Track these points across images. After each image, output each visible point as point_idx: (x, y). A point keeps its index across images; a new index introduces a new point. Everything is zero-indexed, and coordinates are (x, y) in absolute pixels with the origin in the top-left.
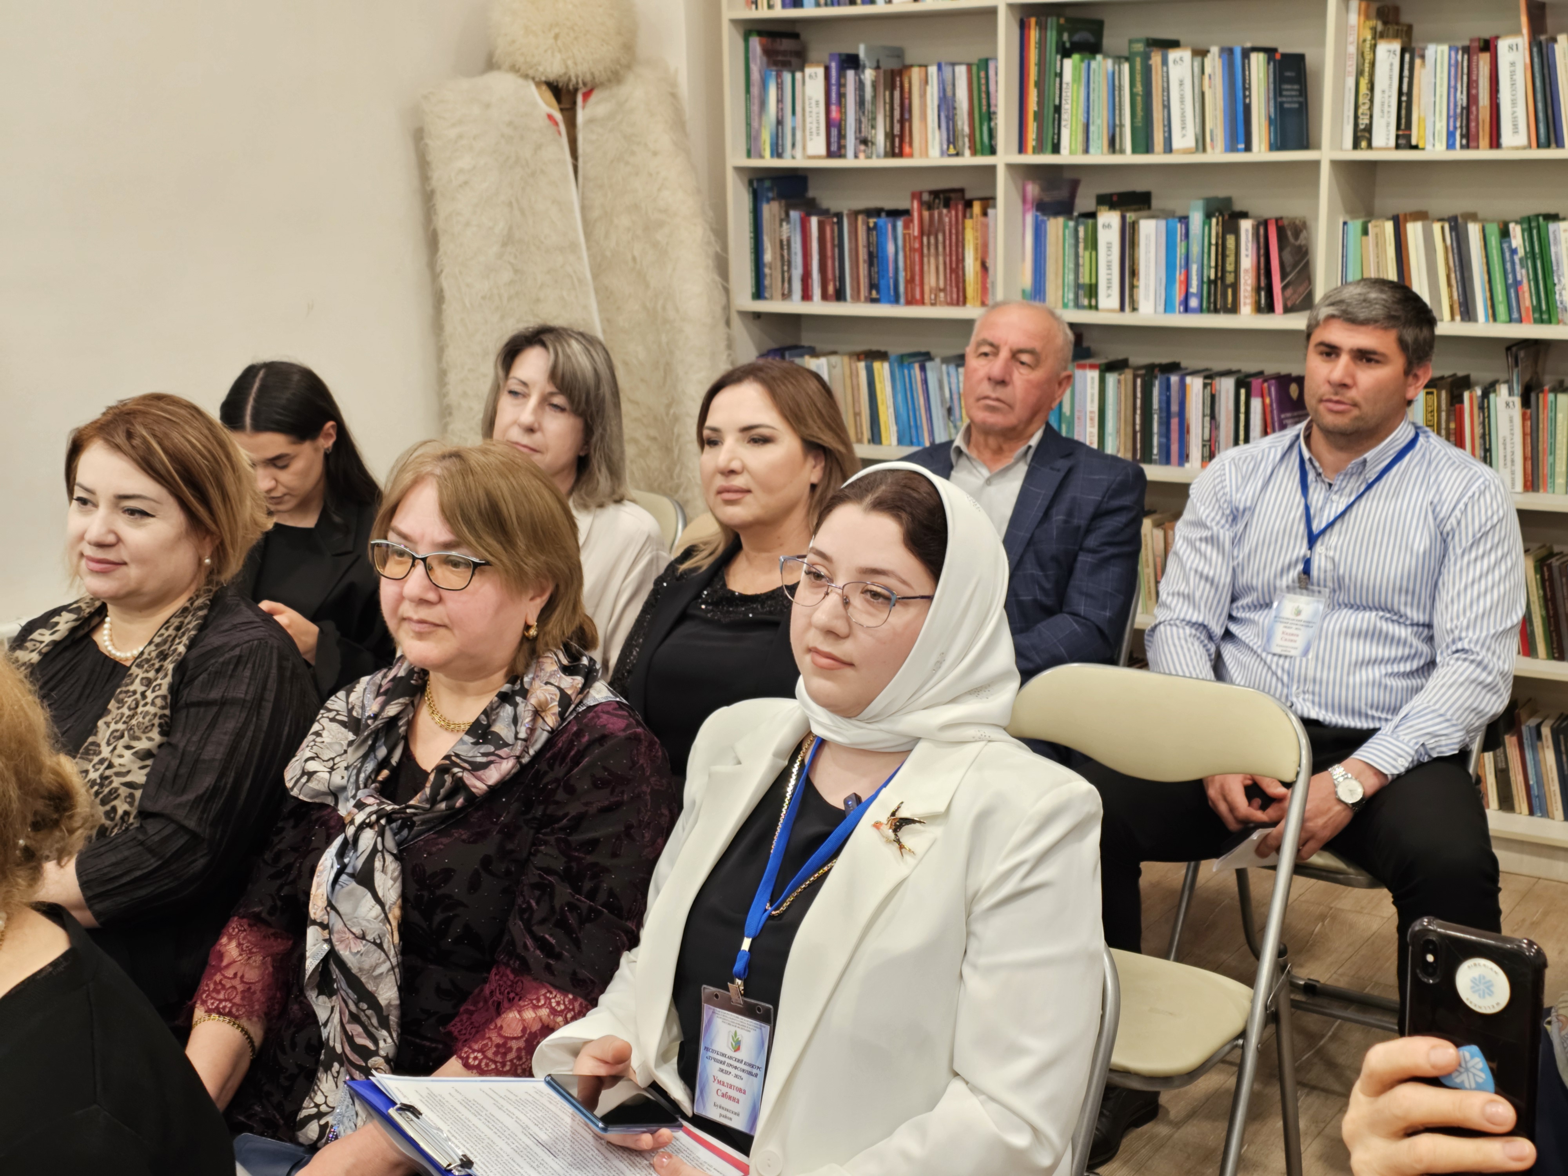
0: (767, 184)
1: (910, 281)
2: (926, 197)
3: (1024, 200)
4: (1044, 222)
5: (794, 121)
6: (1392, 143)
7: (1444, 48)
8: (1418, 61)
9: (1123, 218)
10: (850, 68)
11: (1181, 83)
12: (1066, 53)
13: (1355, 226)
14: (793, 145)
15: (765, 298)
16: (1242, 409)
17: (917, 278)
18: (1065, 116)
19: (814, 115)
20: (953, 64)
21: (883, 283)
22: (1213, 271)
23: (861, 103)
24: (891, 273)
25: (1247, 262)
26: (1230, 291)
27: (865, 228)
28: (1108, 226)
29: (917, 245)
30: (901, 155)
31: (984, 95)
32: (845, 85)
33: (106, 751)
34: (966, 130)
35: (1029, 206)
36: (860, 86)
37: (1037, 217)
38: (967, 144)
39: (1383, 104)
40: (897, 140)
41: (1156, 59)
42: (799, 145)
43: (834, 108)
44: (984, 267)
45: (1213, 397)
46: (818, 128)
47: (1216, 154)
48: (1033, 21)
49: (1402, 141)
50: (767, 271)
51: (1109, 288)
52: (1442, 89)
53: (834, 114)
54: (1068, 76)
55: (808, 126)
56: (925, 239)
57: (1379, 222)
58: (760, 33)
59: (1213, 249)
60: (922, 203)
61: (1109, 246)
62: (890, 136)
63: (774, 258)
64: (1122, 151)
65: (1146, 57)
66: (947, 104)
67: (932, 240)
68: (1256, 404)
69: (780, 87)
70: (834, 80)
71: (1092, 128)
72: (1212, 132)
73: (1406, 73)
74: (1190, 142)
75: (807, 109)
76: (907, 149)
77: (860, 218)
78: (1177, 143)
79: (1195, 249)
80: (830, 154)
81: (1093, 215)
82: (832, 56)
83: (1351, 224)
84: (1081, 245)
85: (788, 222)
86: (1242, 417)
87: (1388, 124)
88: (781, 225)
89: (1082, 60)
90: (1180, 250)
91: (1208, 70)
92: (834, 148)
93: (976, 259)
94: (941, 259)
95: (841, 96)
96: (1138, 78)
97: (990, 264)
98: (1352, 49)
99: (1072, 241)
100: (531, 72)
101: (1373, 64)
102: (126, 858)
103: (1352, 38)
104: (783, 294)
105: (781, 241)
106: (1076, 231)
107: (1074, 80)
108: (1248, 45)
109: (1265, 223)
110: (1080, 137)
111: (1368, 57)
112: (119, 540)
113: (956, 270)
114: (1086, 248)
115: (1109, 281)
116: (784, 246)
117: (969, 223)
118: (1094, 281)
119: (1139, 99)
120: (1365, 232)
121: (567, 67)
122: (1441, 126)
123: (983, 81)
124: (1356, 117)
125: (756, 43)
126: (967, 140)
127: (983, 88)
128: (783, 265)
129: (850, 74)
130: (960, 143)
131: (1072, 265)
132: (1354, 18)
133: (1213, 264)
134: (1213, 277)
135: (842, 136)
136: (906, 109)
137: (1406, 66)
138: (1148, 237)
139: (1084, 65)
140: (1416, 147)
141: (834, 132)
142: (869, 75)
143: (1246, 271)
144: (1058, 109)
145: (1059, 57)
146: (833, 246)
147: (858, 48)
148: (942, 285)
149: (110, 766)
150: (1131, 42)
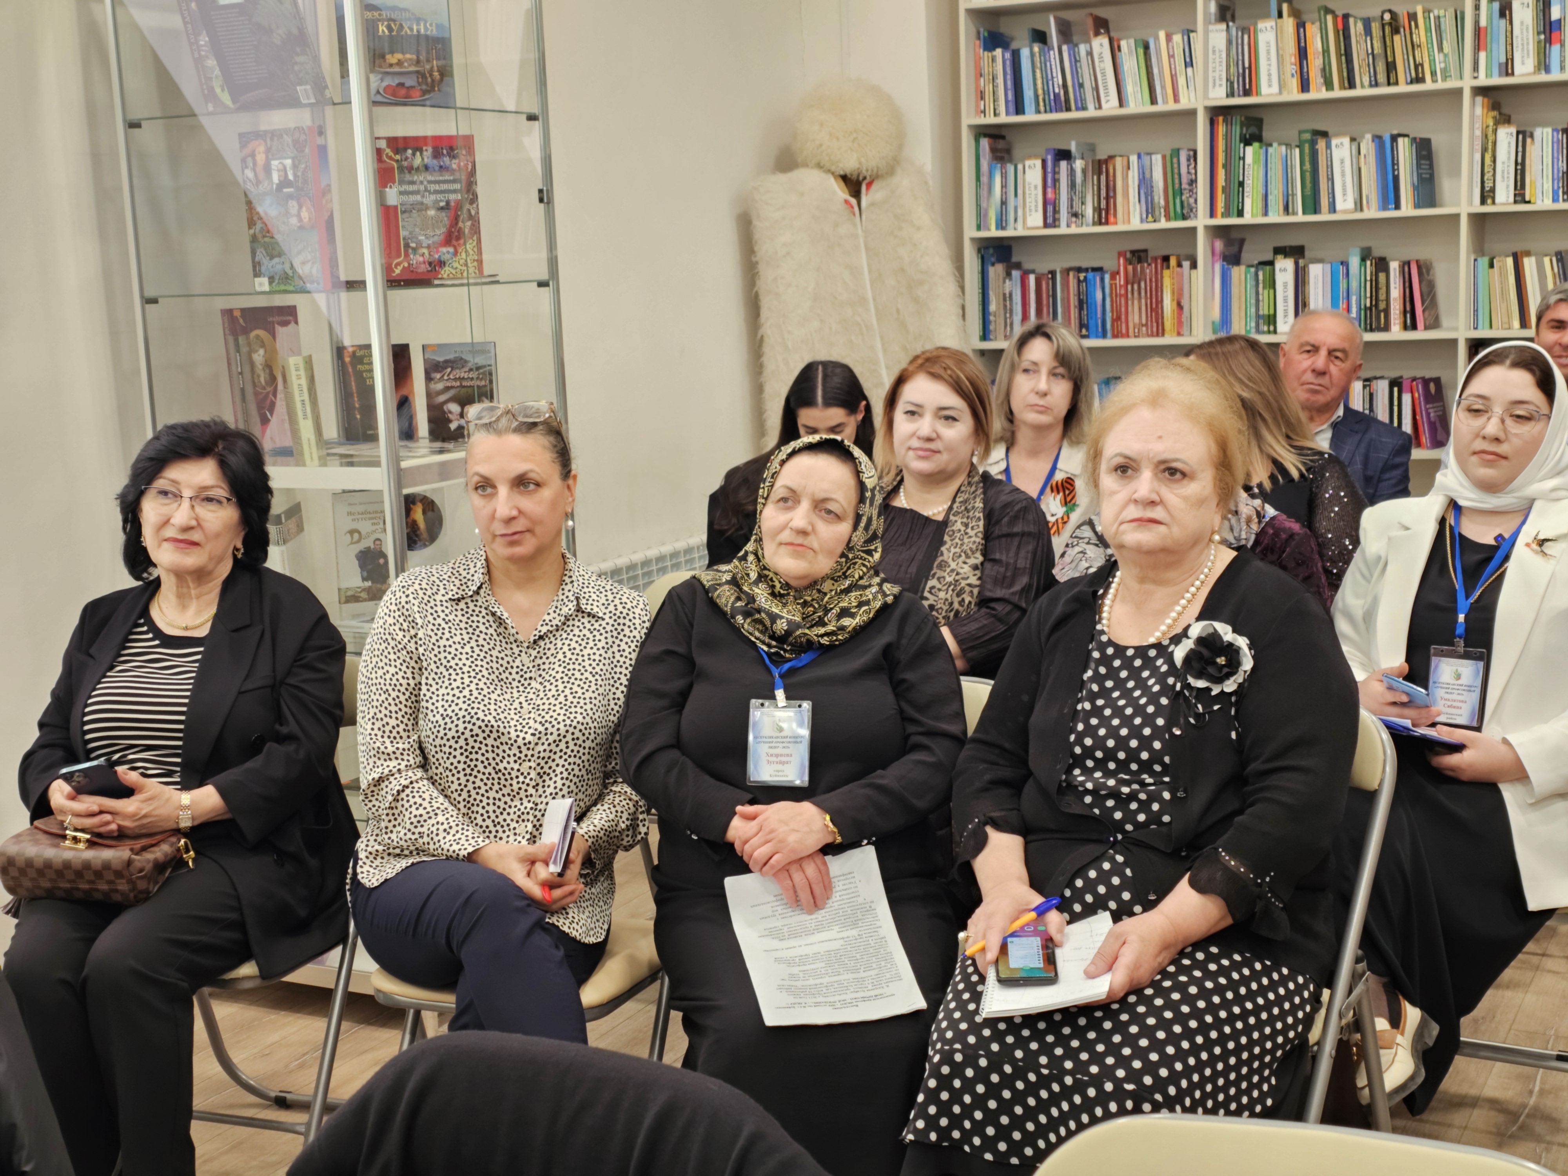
0: (991, 251)
1: (1117, 319)
2: (1128, 255)
3: (1213, 253)
4: (1229, 269)
5: (1016, 201)
6: (1512, 199)
7: (1548, 130)
8: (1529, 140)
9: (1296, 264)
10: (1064, 159)
11: (1342, 162)
12: (1247, 142)
13: (1484, 262)
14: (1016, 220)
15: (990, 340)
16: (1396, 403)
17: (1123, 317)
18: (1246, 189)
19: (1033, 196)
20: (1150, 154)
21: (1092, 323)
22: (1368, 301)
23: (1072, 185)
24: (1099, 315)
25: (1396, 292)
26: (1382, 315)
27: (1076, 281)
28: (1285, 270)
29: (1123, 292)
30: (1107, 223)
31: (1176, 176)
32: (1059, 173)
33: (953, 565)
34: (1162, 203)
35: (1217, 257)
36: (1072, 172)
37: (1223, 266)
38: (1163, 213)
39: (1503, 172)
40: (1104, 213)
41: (1321, 144)
42: (1020, 220)
43: (1049, 190)
44: (1180, 306)
45: (1371, 395)
46: (1036, 206)
47: (1372, 212)
48: (1221, 119)
49: (1518, 198)
50: (992, 318)
51: (1285, 316)
52: (1548, 160)
53: (1050, 195)
54: (1249, 159)
55: (1028, 205)
56: (1129, 287)
57: (1502, 258)
58: (985, 135)
59: (1368, 284)
60: (1126, 259)
61: (1285, 285)
62: (1098, 210)
63: (998, 308)
64: (1295, 213)
65: (1313, 143)
66: (1145, 183)
67: (1136, 287)
68: (1407, 398)
69: (1004, 176)
70: (1049, 169)
71: (1270, 197)
72: (1367, 197)
73: (1520, 149)
74: (1350, 204)
75: (1027, 192)
76: (1112, 219)
77: (1071, 274)
78: (1339, 206)
79: (1354, 285)
80: (1046, 225)
81: (1271, 263)
82: (1048, 151)
83: (1479, 260)
84: (1261, 286)
85: (1011, 279)
86: (1396, 409)
87: (1508, 187)
88: (1004, 282)
89: (1261, 147)
90: (1343, 285)
91: (1363, 151)
92: (1050, 221)
93: (1173, 300)
94: (1143, 301)
95: (1056, 181)
96: (1307, 159)
97: (1185, 303)
98: (1478, 133)
99: (1254, 283)
100: (833, 168)
101: (1495, 143)
102: (985, 625)
103: (1478, 125)
104: (1005, 336)
105: (1004, 295)
106: (1257, 275)
107: (1254, 162)
108: (1395, 132)
109: (1408, 263)
110: (1260, 204)
111: (1491, 138)
112: (939, 437)
113: (1155, 310)
114: (1264, 288)
115: (1286, 311)
116: (1007, 298)
117: (1166, 273)
118: (1272, 312)
119: (1308, 175)
120: (1491, 266)
121: (860, 163)
122: (1548, 186)
123: (1176, 166)
124: (1483, 182)
125: (985, 143)
126: (1162, 210)
127: (1176, 171)
128: (1005, 313)
129: (1063, 164)
130: (1157, 213)
131: (1253, 301)
132: (1479, 111)
133: (1368, 295)
134: (1368, 305)
135: (1056, 211)
136: (1111, 189)
137: (1520, 144)
138: (1316, 277)
139: (1263, 151)
140: (1529, 202)
141: (1050, 208)
142: (1079, 164)
143: (1395, 299)
144: (1241, 184)
145: (1242, 145)
146: (1048, 296)
147: (1070, 145)
148: (1144, 321)
149: (958, 574)
150: (1300, 132)
